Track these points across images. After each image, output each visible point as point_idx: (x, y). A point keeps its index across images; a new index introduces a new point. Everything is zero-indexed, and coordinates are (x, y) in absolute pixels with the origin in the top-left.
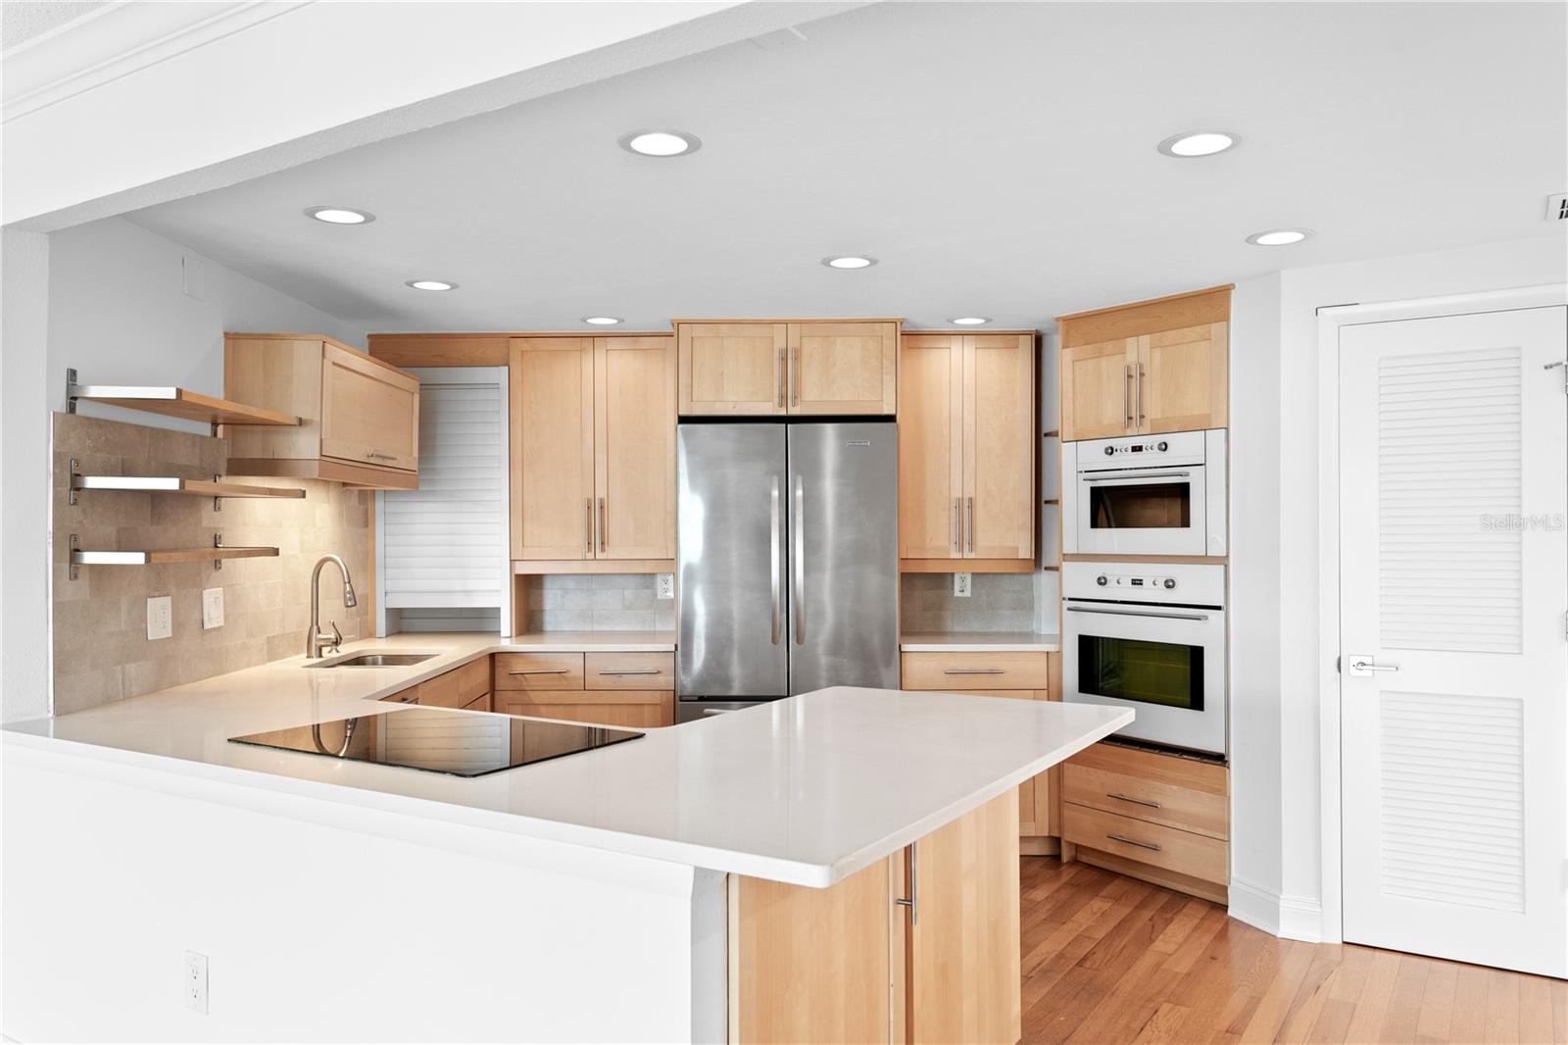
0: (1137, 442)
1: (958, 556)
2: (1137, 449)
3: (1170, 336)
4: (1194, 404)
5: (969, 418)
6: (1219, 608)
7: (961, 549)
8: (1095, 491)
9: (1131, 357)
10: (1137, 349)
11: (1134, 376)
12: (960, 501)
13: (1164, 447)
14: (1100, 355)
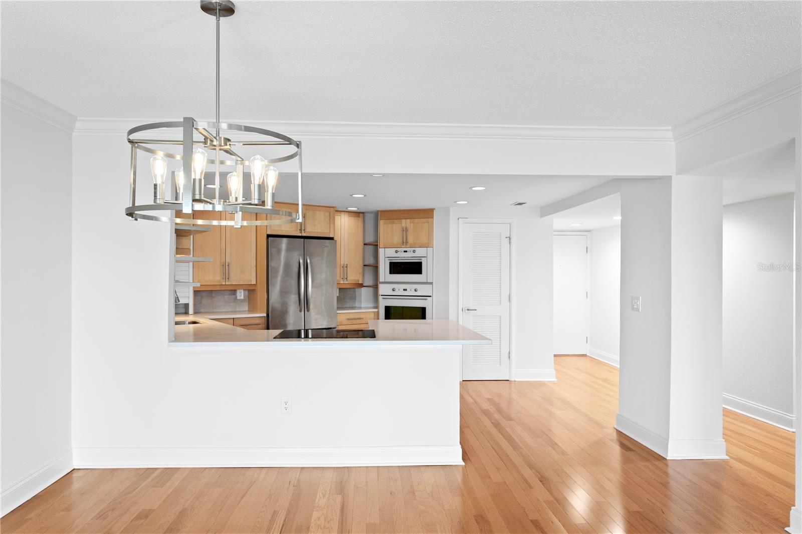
0: (405, 249)
1: (342, 282)
2: (405, 251)
3: (416, 220)
4: (423, 239)
5: (346, 238)
6: (430, 296)
7: (344, 281)
8: (390, 263)
9: (404, 225)
10: (406, 223)
11: (405, 230)
12: (344, 265)
13: (414, 251)
14: (393, 223)
